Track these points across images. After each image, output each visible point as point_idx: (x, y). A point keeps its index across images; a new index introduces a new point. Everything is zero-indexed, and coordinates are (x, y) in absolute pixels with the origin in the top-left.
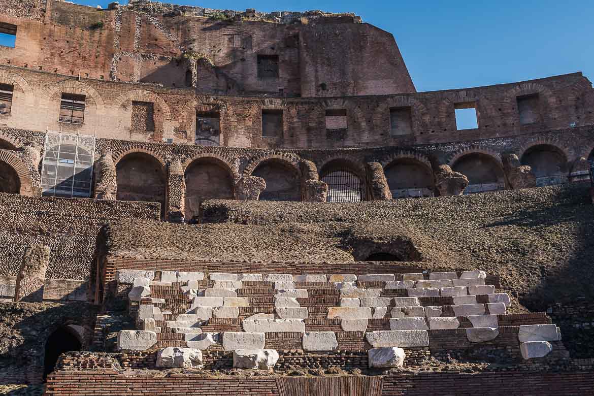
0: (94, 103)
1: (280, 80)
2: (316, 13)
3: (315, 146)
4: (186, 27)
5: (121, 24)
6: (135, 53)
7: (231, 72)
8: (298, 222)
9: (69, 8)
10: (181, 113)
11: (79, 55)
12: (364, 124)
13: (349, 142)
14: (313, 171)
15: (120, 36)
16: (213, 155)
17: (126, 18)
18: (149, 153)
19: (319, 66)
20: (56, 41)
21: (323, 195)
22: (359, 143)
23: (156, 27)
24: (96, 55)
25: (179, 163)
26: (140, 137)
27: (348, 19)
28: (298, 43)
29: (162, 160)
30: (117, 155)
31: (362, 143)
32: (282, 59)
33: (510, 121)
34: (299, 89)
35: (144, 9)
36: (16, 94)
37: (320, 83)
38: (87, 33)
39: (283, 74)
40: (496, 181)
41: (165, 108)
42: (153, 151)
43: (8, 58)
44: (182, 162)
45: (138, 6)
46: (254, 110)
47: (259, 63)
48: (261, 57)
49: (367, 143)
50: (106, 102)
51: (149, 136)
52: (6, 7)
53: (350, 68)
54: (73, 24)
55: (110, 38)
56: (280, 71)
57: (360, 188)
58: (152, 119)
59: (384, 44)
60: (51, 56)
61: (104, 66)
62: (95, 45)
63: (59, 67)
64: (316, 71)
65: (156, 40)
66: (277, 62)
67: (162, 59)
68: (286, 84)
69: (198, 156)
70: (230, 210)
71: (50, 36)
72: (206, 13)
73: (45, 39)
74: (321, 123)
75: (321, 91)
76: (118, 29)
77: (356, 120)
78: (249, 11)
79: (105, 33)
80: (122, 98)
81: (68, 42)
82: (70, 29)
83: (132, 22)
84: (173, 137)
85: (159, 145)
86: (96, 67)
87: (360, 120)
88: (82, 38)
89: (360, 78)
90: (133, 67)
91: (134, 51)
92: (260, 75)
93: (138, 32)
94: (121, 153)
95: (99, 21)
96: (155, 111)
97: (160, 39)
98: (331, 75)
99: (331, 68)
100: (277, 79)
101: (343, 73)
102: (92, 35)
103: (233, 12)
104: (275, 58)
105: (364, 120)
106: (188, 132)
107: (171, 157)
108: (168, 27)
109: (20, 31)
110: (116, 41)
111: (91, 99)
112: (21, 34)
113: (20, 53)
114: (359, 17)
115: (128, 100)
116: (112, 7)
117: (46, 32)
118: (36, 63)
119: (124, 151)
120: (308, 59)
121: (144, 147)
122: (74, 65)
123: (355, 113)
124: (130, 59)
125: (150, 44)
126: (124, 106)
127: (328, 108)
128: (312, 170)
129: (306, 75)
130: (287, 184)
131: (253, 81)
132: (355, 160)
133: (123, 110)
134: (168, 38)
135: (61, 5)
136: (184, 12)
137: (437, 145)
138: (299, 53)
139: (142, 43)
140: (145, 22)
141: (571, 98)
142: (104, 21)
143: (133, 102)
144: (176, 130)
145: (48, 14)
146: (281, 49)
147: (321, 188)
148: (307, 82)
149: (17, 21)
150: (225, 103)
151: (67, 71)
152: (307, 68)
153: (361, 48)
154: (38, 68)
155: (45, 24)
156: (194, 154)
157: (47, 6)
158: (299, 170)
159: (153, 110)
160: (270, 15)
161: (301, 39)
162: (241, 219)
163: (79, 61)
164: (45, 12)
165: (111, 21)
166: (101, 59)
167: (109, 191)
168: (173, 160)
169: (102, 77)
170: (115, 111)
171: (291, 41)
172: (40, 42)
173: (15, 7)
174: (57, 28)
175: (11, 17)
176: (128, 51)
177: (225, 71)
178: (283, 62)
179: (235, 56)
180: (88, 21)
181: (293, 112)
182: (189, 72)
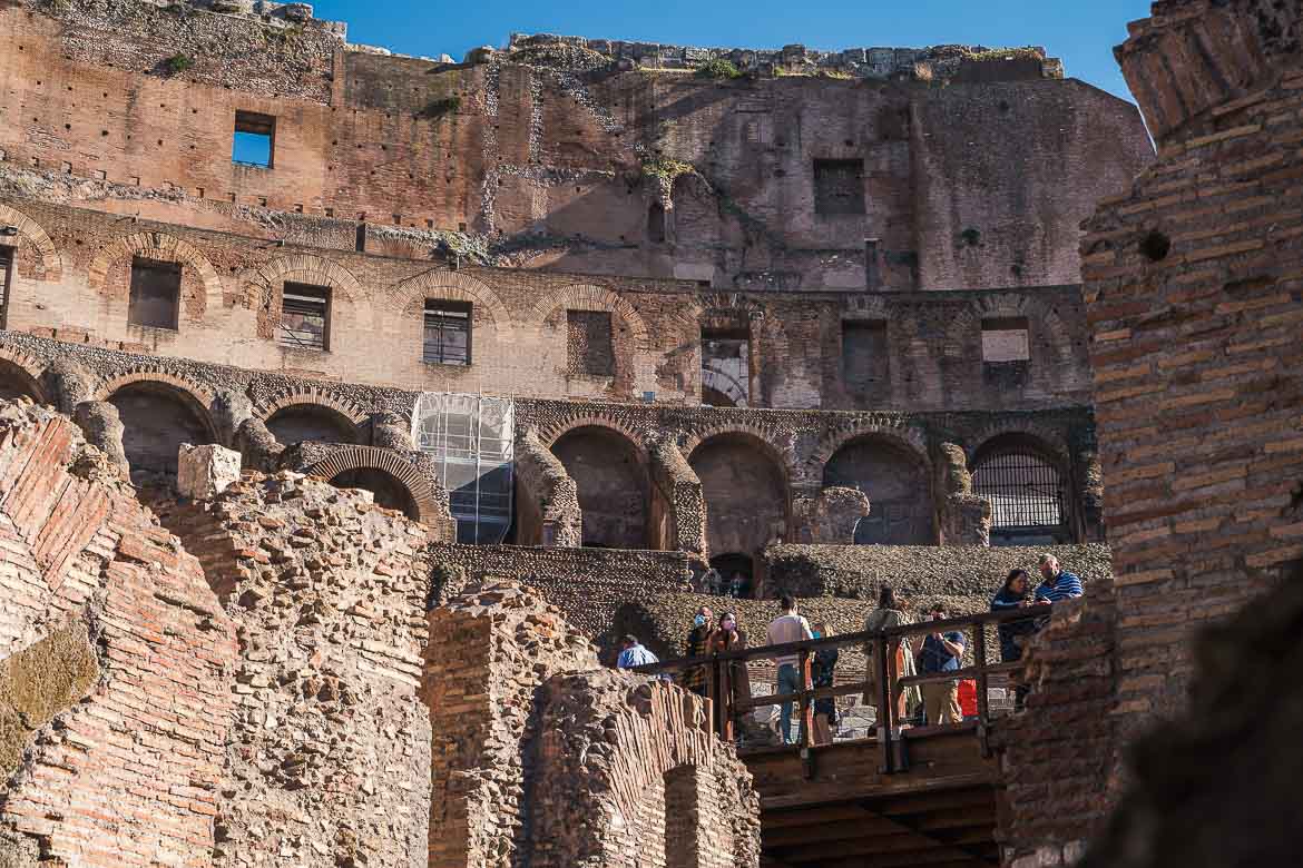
0: (490, 319)
1: (869, 220)
2: (951, 52)
3: (960, 400)
4: (645, 98)
5: (498, 97)
6: (531, 167)
7: (753, 204)
8: (947, 593)
9: (384, 66)
10: (669, 333)
11: (411, 176)
12: (1066, 350)
13: (1034, 393)
14: (960, 467)
15: (497, 127)
16: (743, 427)
17: (510, 84)
18: (612, 425)
19: (961, 187)
20: (360, 146)
21: (983, 524)
22: (1057, 394)
23: (576, 102)
24: (446, 177)
25: (674, 447)
26: (587, 390)
27: (1028, 66)
28: (909, 129)
29: (637, 441)
30: (549, 432)
31: (1064, 394)
32: (873, 169)
34: (914, 242)
35: (548, 58)
36: (337, 306)
37: (963, 228)
38: (423, 124)
39: (875, 206)
41: (636, 323)
42: (619, 422)
43: (261, 192)
44: (680, 444)
45: (534, 51)
46: (825, 323)
47: (817, 177)
48: (821, 166)
49: (1073, 394)
50: (513, 314)
51: (605, 387)
52: (250, 74)
53: (1035, 189)
54: (393, 104)
55: (474, 135)
56: (868, 198)
57: (1058, 492)
58: (611, 347)
59: (1117, 129)
60: (351, 183)
61: (465, 200)
62: (444, 151)
63: (369, 209)
64: (954, 200)
65: (579, 133)
66: (861, 176)
67: (591, 177)
68: (881, 228)
69: (713, 431)
70: (818, 567)
71: (346, 136)
72: (689, 60)
73: (335, 143)
74: (973, 349)
75: (966, 247)
76: (493, 112)
77: (1050, 342)
78: (788, 50)
79: (465, 121)
80: (546, 304)
81: (384, 148)
82: (389, 116)
83: (522, 92)
84: (655, 388)
85: (630, 410)
86: (448, 204)
87: (1059, 342)
88: (415, 140)
89: (1059, 216)
90: (530, 200)
91: (530, 161)
92: (821, 210)
93: (536, 116)
94: (557, 428)
95: (450, 94)
96: (616, 331)
97: (587, 131)
98: (990, 209)
99: (990, 191)
100: (860, 219)
101: (1018, 203)
102: (435, 128)
103: (752, 53)
104: (855, 165)
105: (1068, 340)
106: (686, 376)
107: (657, 434)
108: (605, 101)
109: (283, 128)
110: (490, 140)
111: (485, 311)
112: (285, 136)
113: (285, 182)
114: (1055, 61)
115: (558, 310)
116: (477, 57)
117: (337, 126)
118: (319, 202)
119: (562, 425)
120: (932, 170)
121: (601, 414)
122: (402, 201)
123: (1047, 325)
124: (523, 182)
125: (565, 144)
126: (552, 323)
127: (987, 315)
128: (957, 463)
129: (930, 208)
130: (900, 486)
131: (803, 223)
132: (1049, 433)
133: (548, 330)
134: (607, 126)
135: (365, 61)
136: (638, 60)
138: (912, 156)
139: (546, 143)
140: (555, 91)
142: (460, 92)
143: (569, 311)
144: (661, 372)
145: (339, 84)
146: (869, 145)
147: (979, 511)
148: (934, 227)
149: (275, 106)
150: (762, 307)
151: (387, 217)
152: (933, 193)
153: (1061, 141)
154: (325, 212)
155: (334, 110)
156: (705, 427)
157: (336, 66)
158: (927, 458)
159: (611, 329)
160: (841, 55)
161: (917, 121)
162: (846, 589)
163: (411, 192)
164: (332, 80)
165: (476, 92)
166: (458, 186)
167: (568, 521)
168: (661, 440)
169: (462, 227)
170: (533, 335)
171: (892, 125)
172: (326, 152)
173: (270, 73)
174: (359, 118)
175: (261, 97)
176: (516, 162)
177: (737, 203)
178: (875, 175)
179: (760, 165)
180: (425, 94)
181: (910, 323)
182: (657, 208)
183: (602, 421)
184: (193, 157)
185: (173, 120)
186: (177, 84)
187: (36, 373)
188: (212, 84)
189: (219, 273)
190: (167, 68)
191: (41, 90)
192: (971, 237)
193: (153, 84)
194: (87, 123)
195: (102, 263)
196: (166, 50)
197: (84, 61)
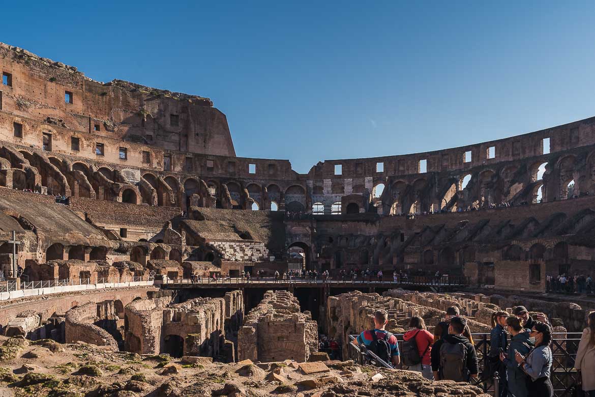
0: (130, 151)
1: (180, 127)
2: (195, 97)
3: (204, 174)
4: (141, 97)
5: (114, 93)
6: (120, 109)
7: (160, 122)
9: (92, 84)
10: (159, 156)
11: (98, 108)
12: (219, 167)
13: (215, 173)
15: (114, 100)
16: (171, 175)
17: (116, 91)
19: (196, 125)
20: (89, 101)
23: (128, 96)
24: (105, 109)
26: (146, 166)
27: (207, 103)
28: (187, 111)
29: (156, 177)
31: (219, 174)
33: (265, 173)
34: (187, 133)
35: (123, 86)
36: (105, 148)
37: (196, 133)
38: (100, 97)
39: (181, 125)
40: (259, 193)
41: (154, 154)
42: (152, 173)
44: (163, 177)
45: (120, 84)
46: (183, 157)
47: (171, 118)
48: (172, 115)
49: (221, 175)
50: (134, 151)
51: (149, 166)
52: (67, 83)
54: (94, 92)
55: (110, 100)
56: (179, 123)
58: (149, 158)
59: (222, 120)
60: (87, 108)
61: (108, 114)
62: (104, 103)
63: (91, 114)
64: (195, 127)
65: (129, 103)
66: (178, 119)
67: (131, 112)
68: (181, 129)
71: (86, 98)
72: (148, 90)
73: (84, 100)
74: (206, 165)
76: (113, 96)
77: (217, 164)
78: (166, 91)
79: (108, 97)
80: (139, 149)
81: (93, 101)
82: (94, 95)
83: (118, 93)
84: (157, 166)
85: (154, 170)
86: (105, 114)
88: (99, 100)
90: (120, 116)
91: (120, 107)
92: (172, 124)
93: (121, 98)
95: (105, 91)
97: (131, 103)
98: (201, 130)
99: (201, 126)
100: (178, 127)
101: (205, 130)
102: (103, 98)
103: (160, 90)
104: (177, 116)
106: (161, 164)
108: (133, 97)
109: (74, 95)
110: (113, 102)
112: (74, 97)
113: (75, 107)
114: (212, 103)
115: (141, 150)
116: (109, 84)
117: (84, 96)
118: (82, 112)
119: (144, 173)
120: (191, 120)
121: (149, 171)
124: (119, 112)
125: (126, 105)
126: (140, 153)
127: (208, 159)
128: (205, 185)
129: (191, 128)
131: (168, 126)
132: (217, 181)
134: (134, 102)
135: (89, 82)
136: (139, 88)
137: (243, 179)
138: (188, 117)
139: (123, 104)
140: (124, 94)
141: (284, 168)
142: (107, 91)
143: (143, 151)
144: (157, 163)
145: (84, 87)
146: (180, 113)
148: (191, 131)
149: (72, 90)
150: (173, 153)
151: (94, 116)
152: (191, 125)
153: (213, 119)
154: (83, 114)
155: (83, 92)
156: (166, 174)
157: (83, 83)
159: (149, 155)
160: (175, 94)
161: (189, 110)
163: (98, 111)
165: (110, 91)
166: (107, 111)
167: (156, 196)
168: (160, 176)
169: (108, 120)
170: (137, 155)
171: (185, 109)
172: (82, 102)
173: (71, 83)
174: (88, 94)
175: (70, 88)
176: (118, 107)
177: (157, 121)
178: (181, 119)
179: (161, 114)
180: (100, 91)
181: (196, 159)
182: (144, 120)
183: (150, 173)
184: (58, 100)
185: (53, 92)
186: (53, 84)
187: (61, 161)
188: (60, 84)
189: (86, 140)
190: (52, 80)
191: (27, 83)
192: (197, 134)
193: (49, 83)
194: (37, 91)
195: (66, 138)
196: (51, 76)
197: (36, 77)
